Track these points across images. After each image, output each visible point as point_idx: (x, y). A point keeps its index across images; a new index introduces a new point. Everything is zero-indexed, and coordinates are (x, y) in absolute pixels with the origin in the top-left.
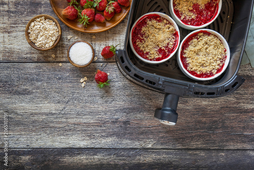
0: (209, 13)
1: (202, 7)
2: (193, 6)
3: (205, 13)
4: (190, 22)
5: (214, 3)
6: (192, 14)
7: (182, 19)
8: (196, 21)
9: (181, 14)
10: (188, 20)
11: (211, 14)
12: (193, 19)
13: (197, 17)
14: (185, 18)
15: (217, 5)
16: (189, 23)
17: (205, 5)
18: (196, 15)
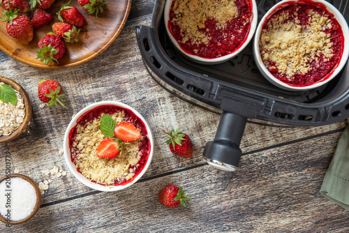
0: (233, 37)
1: (222, 25)
2: (206, 21)
3: (225, 36)
4: (197, 48)
5: (245, 20)
6: (203, 35)
7: (184, 42)
8: (209, 48)
9: (183, 33)
10: (195, 45)
11: (235, 39)
12: (203, 45)
13: (211, 42)
14: (190, 41)
15: (249, 24)
16: (196, 51)
17: (228, 22)
18: (210, 38)
